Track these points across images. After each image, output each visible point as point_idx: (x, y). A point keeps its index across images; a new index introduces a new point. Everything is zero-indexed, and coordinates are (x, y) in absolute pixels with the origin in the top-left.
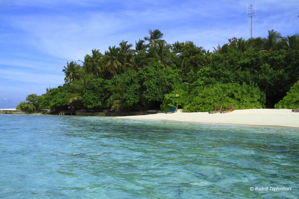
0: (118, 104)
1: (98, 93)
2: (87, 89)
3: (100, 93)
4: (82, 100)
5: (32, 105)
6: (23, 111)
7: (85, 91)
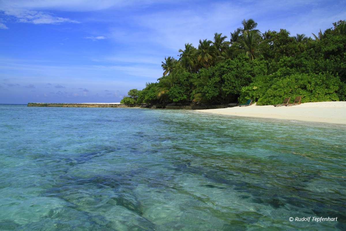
0: (199, 97)
1: (184, 87)
2: (174, 83)
3: (185, 87)
4: (169, 94)
5: (133, 99)
6: (125, 105)
7: (172, 85)
